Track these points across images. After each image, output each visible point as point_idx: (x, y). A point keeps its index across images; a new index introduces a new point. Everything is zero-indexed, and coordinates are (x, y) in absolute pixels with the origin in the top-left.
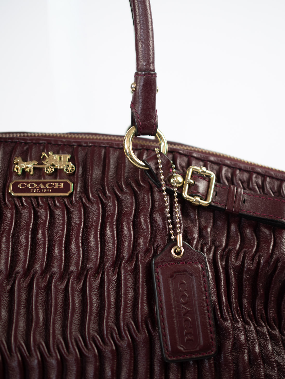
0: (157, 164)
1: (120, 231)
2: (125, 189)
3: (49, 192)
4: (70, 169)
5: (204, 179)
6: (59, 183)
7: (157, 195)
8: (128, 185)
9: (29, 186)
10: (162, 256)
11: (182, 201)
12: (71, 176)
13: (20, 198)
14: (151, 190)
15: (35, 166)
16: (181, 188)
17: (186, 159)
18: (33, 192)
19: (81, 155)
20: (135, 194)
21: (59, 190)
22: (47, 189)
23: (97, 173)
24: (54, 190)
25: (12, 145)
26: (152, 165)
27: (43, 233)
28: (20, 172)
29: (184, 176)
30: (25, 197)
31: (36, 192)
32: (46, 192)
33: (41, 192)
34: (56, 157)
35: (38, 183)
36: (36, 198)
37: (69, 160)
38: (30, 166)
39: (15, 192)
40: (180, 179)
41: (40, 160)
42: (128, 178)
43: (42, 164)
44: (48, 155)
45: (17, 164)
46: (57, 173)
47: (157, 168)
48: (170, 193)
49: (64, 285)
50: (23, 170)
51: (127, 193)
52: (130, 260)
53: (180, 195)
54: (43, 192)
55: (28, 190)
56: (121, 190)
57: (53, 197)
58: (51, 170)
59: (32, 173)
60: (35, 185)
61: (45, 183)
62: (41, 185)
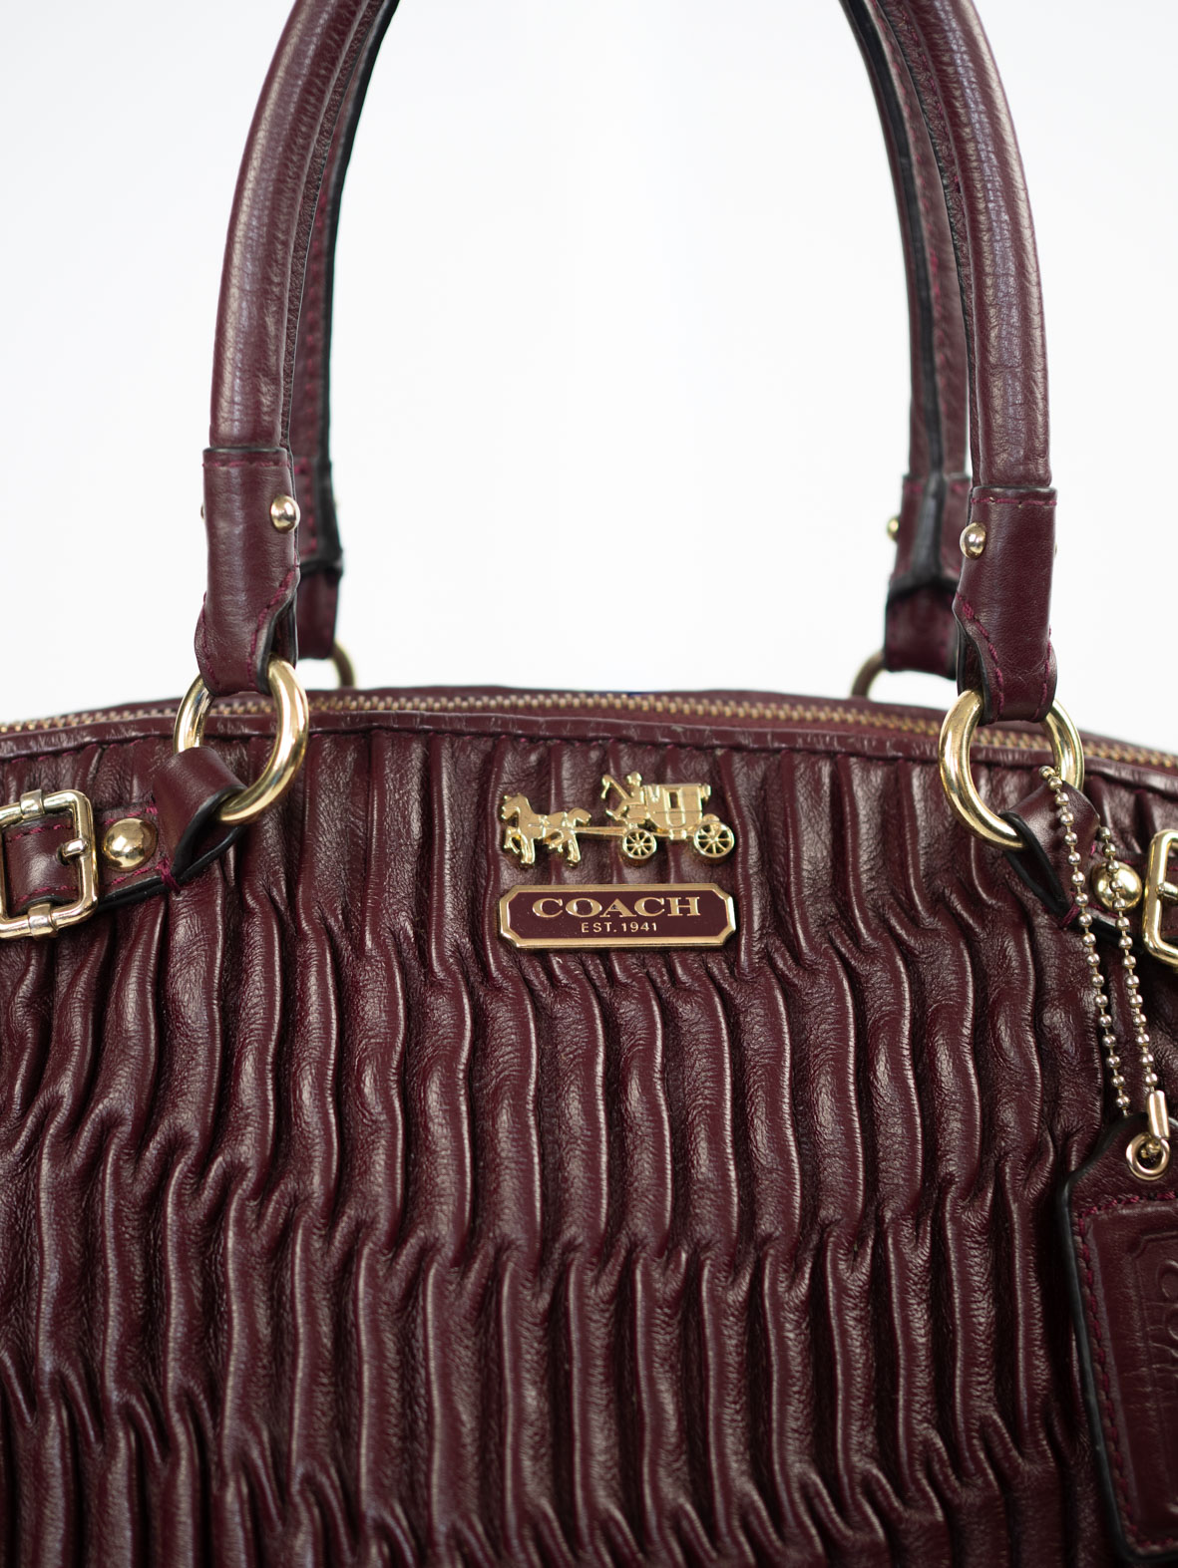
2: (927, 920)
3: (651, 934)
4: (714, 840)
6: (684, 897)
7: (1045, 937)
8: (937, 903)
9: (573, 908)
10: (1092, 1171)
11: (1148, 963)
12: (724, 867)
13: (542, 954)
14: (1025, 921)
15: (584, 830)
16: (1137, 914)
18: (591, 935)
19: (744, 780)
20: (966, 933)
21: (684, 926)
22: (641, 920)
23: (813, 852)
24: (669, 926)
25: (486, 745)
27: (647, 1089)
28: (529, 855)
29: (1141, 866)
30: (559, 952)
31: (603, 934)
32: (641, 934)
33: (621, 934)
34: (659, 794)
35: (605, 899)
36: (603, 954)
37: (707, 807)
38: (566, 828)
39: (523, 935)
40: (1128, 879)
41: (598, 804)
42: (930, 875)
44: (628, 789)
45: (514, 821)
48: (1107, 939)
49: (745, 1287)
50: (540, 846)
51: (935, 932)
52: (972, 1189)
53: (1139, 948)
54: (629, 934)
55: (569, 926)
56: (912, 920)
57: (665, 951)
58: (644, 847)
59: (575, 855)
60: (596, 907)
61: (629, 899)
62: (619, 905)
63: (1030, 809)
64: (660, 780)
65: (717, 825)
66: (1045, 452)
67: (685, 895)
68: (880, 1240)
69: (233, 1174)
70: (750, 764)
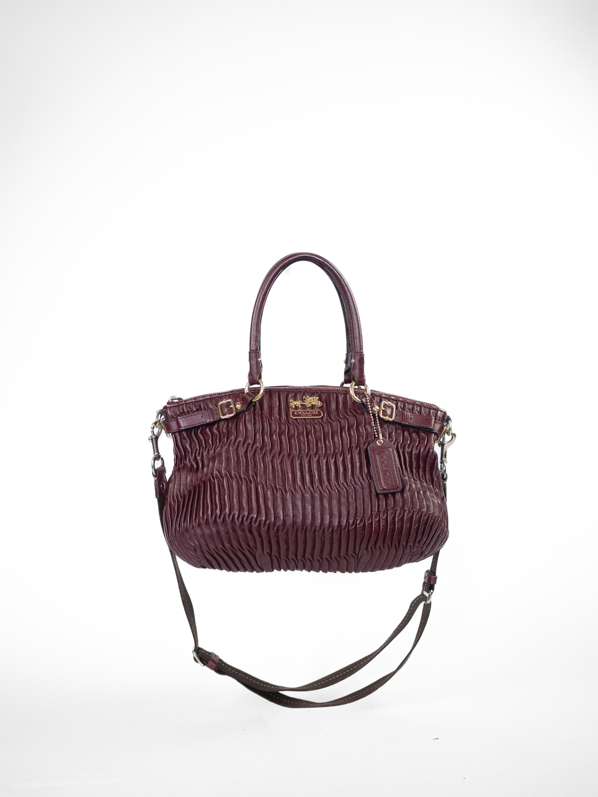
0: (366, 399)
1: (350, 435)
2: (350, 414)
3: (311, 416)
4: (319, 404)
5: (390, 408)
7: (366, 416)
8: (350, 412)
9: (300, 413)
10: (373, 444)
11: (380, 418)
12: (321, 408)
13: (296, 419)
14: (363, 413)
15: (301, 403)
16: (378, 412)
17: (379, 398)
19: (324, 397)
20: (355, 416)
21: (315, 415)
23: (333, 406)
24: (313, 415)
25: (287, 393)
26: (364, 400)
27: (312, 437)
28: (294, 407)
29: (380, 407)
31: (304, 416)
34: (311, 398)
35: (305, 412)
36: (305, 419)
37: (318, 400)
38: (298, 403)
39: (294, 417)
40: (378, 408)
41: (303, 400)
42: (350, 408)
43: (304, 402)
44: (307, 398)
45: (291, 402)
46: (313, 407)
47: (367, 402)
48: (374, 415)
49: (326, 460)
50: (295, 405)
51: (351, 416)
52: (356, 448)
53: (379, 416)
54: (308, 416)
55: (300, 415)
56: (348, 414)
57: (313, 418)
58: (309, 405)
59: (300, 407)
60: (304, 413)
61: (308, 412)
62: (306, 413)
63: (363, 398)
64: (311, 396)
65: (319, 402)
66: (362, 349)
67: (316, 411)
68: (344, 454)
69: (257, 447)
70: (324, 394)
